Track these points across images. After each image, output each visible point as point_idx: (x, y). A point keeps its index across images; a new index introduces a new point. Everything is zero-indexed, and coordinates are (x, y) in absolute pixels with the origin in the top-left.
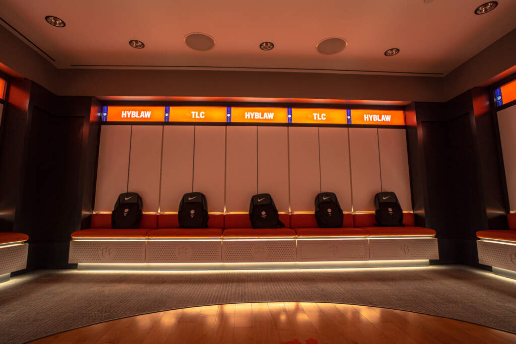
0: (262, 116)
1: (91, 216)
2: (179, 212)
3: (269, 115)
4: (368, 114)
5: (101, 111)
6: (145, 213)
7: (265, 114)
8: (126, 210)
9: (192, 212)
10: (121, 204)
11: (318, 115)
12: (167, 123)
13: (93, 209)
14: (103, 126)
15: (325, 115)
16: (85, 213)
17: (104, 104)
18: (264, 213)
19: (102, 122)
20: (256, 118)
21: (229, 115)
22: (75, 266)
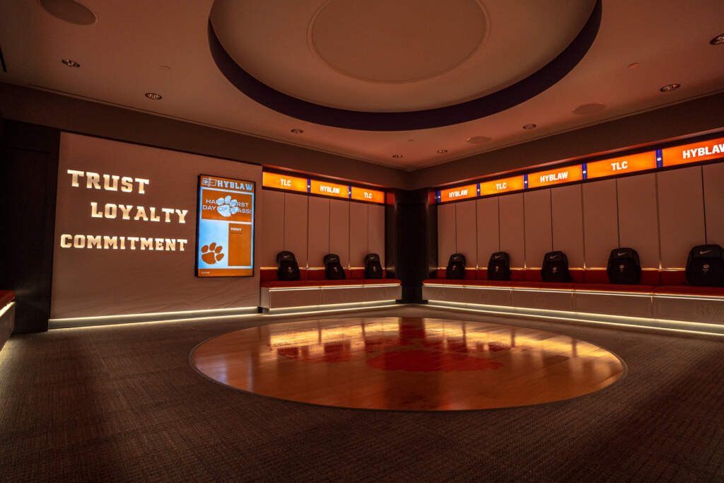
0: (557, 177)
1: (436, 271)
2: (489, 268)
3: (563, 175)
4: (690, 149)
5: (437, 195)
6: (466, 269)
7: (559, 174)
8: (454, 267)
9: (497, 267)
10: (451, 262)
11: (618, 164)
12: (479, 197)
13: (437, 266)
14: (439, 206)
15: (626, 162)
16: (432, 268)
17: (438, 190)
18: (555, 269)
19: (438, 203)
20: (550, 180)
21: (526, 182)
22: (426, 302)
